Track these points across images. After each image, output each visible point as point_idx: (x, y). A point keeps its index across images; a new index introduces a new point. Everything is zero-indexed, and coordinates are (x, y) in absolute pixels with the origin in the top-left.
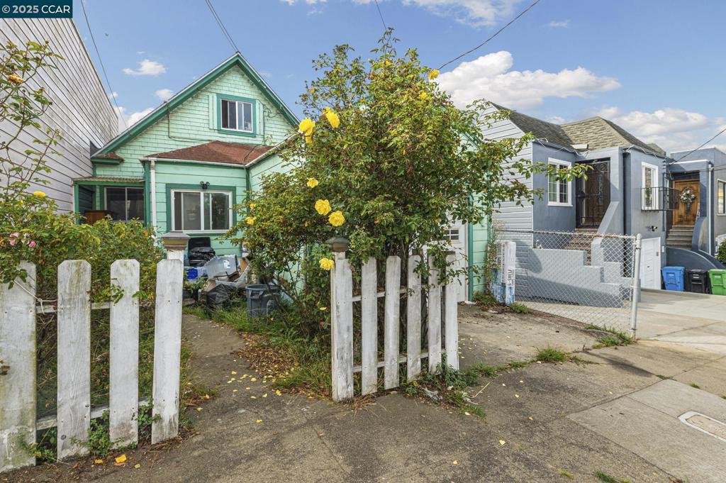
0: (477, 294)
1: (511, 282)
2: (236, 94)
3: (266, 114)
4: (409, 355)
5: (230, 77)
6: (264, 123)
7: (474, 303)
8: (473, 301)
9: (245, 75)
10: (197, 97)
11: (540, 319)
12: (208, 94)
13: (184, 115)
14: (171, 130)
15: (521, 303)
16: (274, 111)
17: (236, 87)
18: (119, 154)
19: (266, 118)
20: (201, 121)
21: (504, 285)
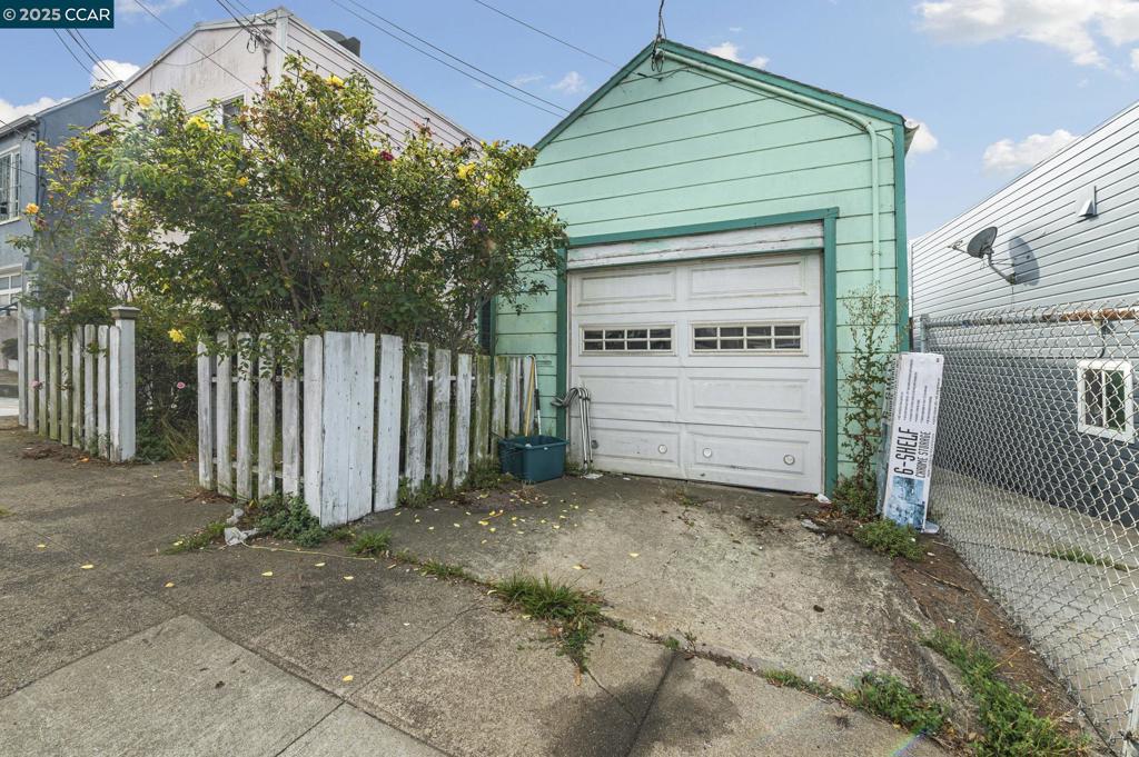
0: (847, 484)
1: (912, 465)
7: (831, 503)
8: (833, 498)
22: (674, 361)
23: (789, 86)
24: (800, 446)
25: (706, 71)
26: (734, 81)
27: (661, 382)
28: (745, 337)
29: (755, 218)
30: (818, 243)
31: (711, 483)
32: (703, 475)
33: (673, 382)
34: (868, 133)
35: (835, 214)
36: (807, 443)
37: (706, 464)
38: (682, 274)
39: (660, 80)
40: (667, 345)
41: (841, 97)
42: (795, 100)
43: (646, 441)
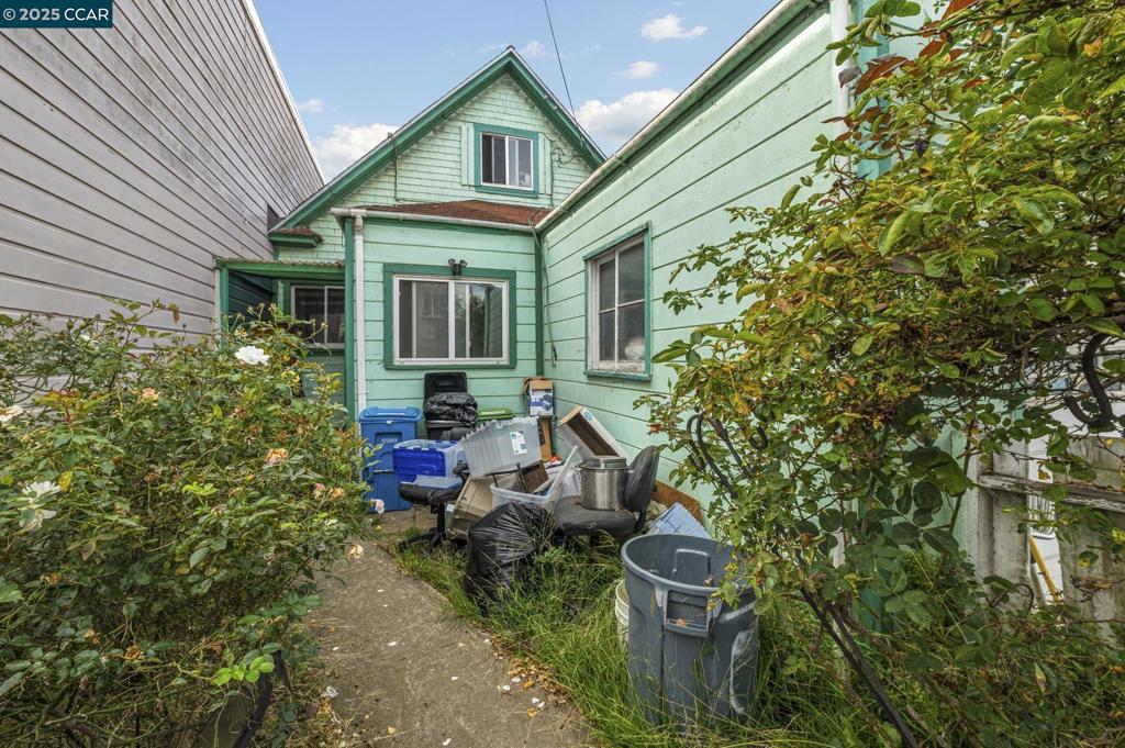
2: (505, 124)
3: (556, 157)
5: (496, 95)
6: (552, 173)
9: (521, 91)
10: (442, 130)
12: (460, 124)
13: (421, 161)
14: (399, 187)
16: (568, 152)
17: (505, 111)
18: (315, 228)
19: (555, 164)
20: (448, 171)
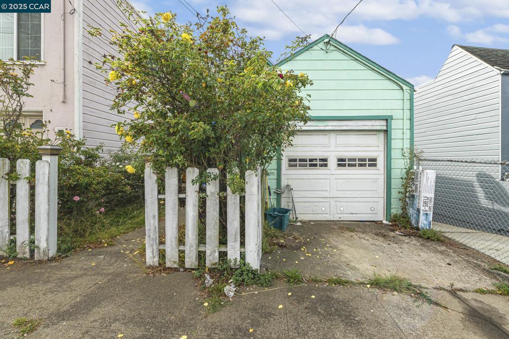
0: (395, 216)
1: (427, 208)
4: (207, 246)
7: (390, 224)
8: (390, 221)
11: (443, 248)
15: (438, 228)
21: (418, 210)
22: (329, 172)
23: (377, 67)
24: (375, 203)
25: (346, 53)
26: (357, 60)
27: (323, 181)
28: (357, 162)
29: (364, 116)
30: (385, 128)
31: (343, 221)
32: (340, 218)
33: (328, 181)
34: (403, 89)
35: (391, 117)
36: (378, 202)
37: (341, 213)
38: (333, 136)
39: (327, 52)
40: (326, 165)
41: (395, 75)
42: (379, 73)
43: (316, 206)
